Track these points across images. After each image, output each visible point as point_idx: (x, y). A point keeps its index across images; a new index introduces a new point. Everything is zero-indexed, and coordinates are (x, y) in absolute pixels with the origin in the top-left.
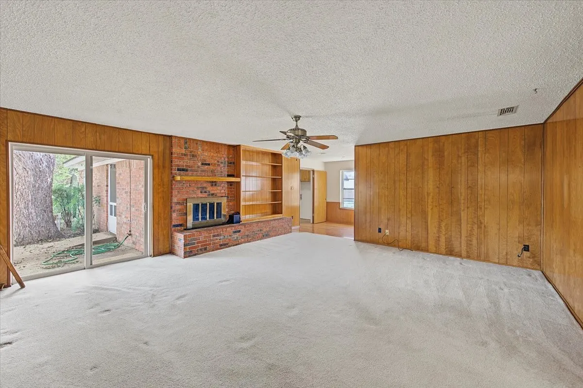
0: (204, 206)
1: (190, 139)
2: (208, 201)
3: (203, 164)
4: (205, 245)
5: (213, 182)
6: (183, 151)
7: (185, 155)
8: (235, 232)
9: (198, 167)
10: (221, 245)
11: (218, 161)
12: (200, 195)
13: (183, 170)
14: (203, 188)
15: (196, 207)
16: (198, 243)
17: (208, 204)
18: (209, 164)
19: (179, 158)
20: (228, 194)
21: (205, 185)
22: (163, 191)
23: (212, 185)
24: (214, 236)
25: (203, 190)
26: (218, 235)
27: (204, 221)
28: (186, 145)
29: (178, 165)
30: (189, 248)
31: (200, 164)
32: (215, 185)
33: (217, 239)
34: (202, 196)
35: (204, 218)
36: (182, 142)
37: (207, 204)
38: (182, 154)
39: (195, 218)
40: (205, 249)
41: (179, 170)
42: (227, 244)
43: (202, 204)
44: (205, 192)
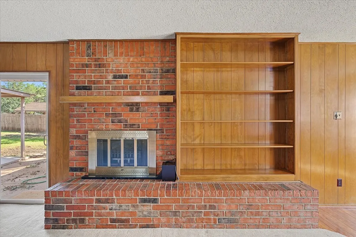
1: (94, 41)
2: (122, 136)
3: (115, 77)
4: (81, 214)
5: (132, 104)
6: (86, 60)
7: (87, 66)
8: (144, 201)
9: (108, 82)
10: (113, 221)
11: (143, 71)
12: (111, 126)
13: (85, 88)
14: (115, 115)
15: (102, 143)
16: (68, 208)
17: (122, 141)
18: (126, 77)
20: (162, 125)
21: (119, 110)
22: (63, 119)
23: (131, 110)
24: (99, 201)
25: (116, 118)
26: (107, 201)
28: (89, 51)
29: (76, 82)
30: (54, 214)
31: (110, 78)
32: (138, 110)
33: (104, 208)
34: (114, 127)
36: (84, 47)
37: (119, 141)
38: (82, 64)
40: (82, 221)
41: (78, 88)
42: (127, 221)
43: (112, 140)
44: (120, 121)
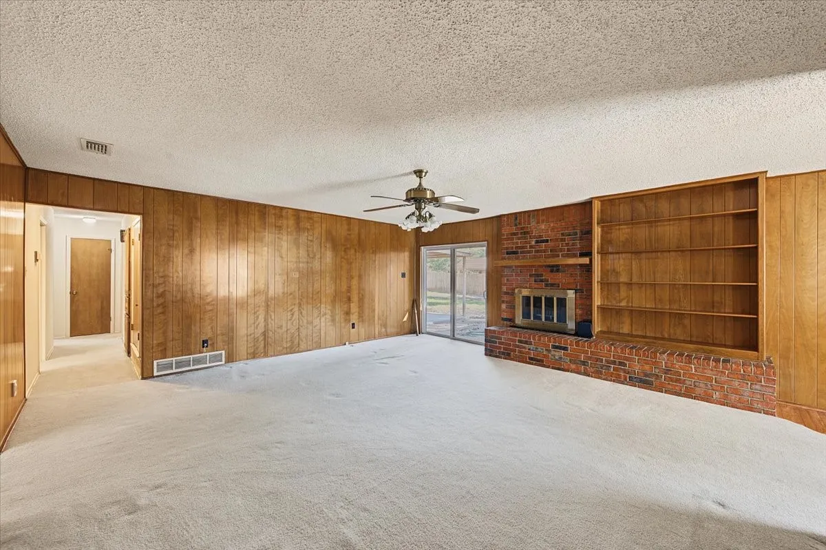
0: (537, 300)
1: (521, 213)
2: (543, 294)
3: (537, 242)
4: (508, 349)
5: (553, 266)
6: (514, 230)
7: (515, 234)
8: (556, 347)
9: (531, 247)
10: (531, 359)
11: (563, 234)
12: (534, 285)
13: (513, 253)
14: (538, 275)
15: (527, 299)
16: (499, 343)
17: (543, 298)
18: (547, 241)
19: (508, 239)
21: (541, 271)
23: (552, 271)
24: (520, 342)
25: (538, 278)
26: (526, 343)
27: (537, 322)
28: (516, 222)
29: (507, 248)
30: (490, 346)
31: (533, 243)
32: (558, 271)
33: (524, 348)
34: (536, 286)
35: (537, 318)
36: (512, 219)
37: (541, 298)
38: (511, 234)
39: (526, 315)
40: (509, 355)
41: (508, 253)
42: (542, 361)
43: (534, 297)
44: (542, 281)
